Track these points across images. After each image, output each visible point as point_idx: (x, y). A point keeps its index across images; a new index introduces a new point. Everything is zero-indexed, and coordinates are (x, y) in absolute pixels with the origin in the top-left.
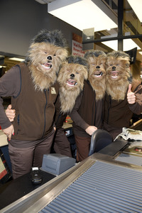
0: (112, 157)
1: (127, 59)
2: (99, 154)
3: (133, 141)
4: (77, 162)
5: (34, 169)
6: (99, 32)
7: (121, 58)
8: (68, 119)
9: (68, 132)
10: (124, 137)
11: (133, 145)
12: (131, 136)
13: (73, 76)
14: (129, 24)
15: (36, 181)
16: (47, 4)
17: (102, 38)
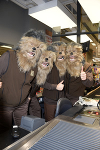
0: (71, 118)
1: (80, 47)
2: (62, 116)
3: (87, 106)
4: (46, 122)
5: (14, 127)
6: (64, 29)
7: (76, 47)
8: (42, 90)
9: (41, 99)
10: (80, 103)
11: (87, 109)
12: (85, 103)
13: (47, 59)
14: (85, 24)
15: (16, 136)
16: (28, 9)
17: (66, 33)
